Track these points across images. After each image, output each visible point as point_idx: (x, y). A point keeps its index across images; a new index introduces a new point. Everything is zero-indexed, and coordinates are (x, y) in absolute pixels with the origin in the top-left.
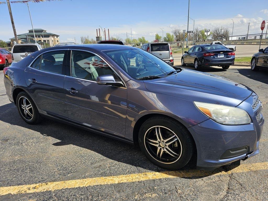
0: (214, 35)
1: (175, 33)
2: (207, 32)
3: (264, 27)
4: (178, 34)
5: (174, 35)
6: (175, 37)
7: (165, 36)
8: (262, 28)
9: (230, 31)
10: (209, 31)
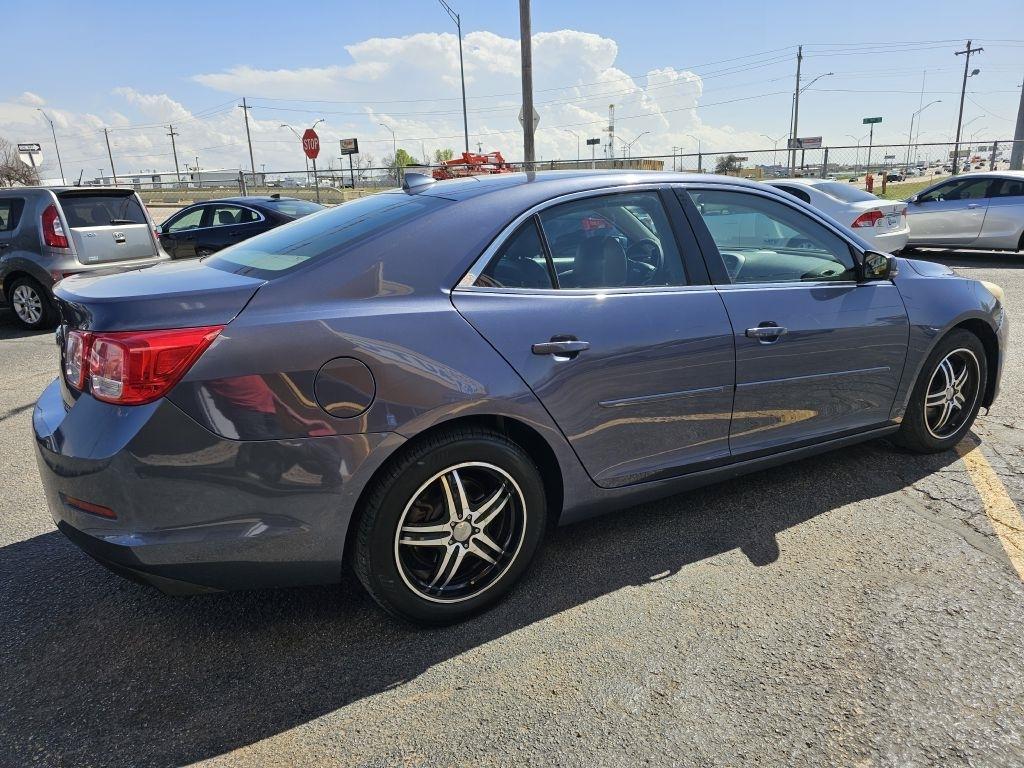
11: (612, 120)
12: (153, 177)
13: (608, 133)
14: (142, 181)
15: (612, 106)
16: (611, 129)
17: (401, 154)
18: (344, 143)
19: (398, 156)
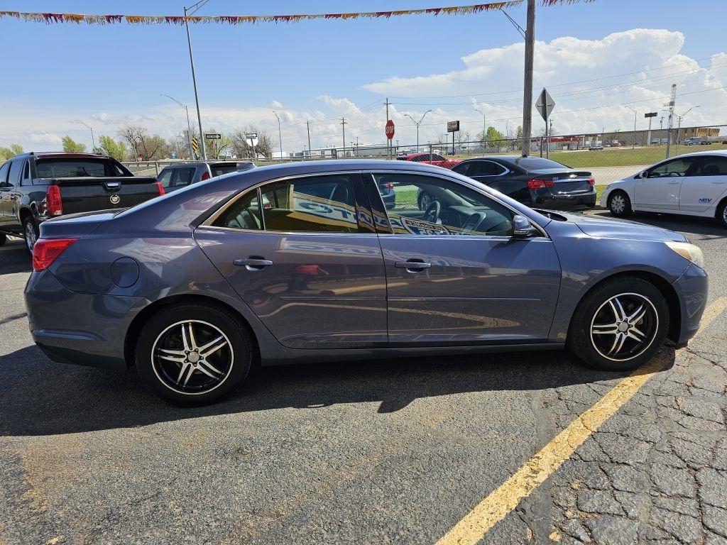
0: (236, 147)
1: (130, 137)
2: (252, 138)
3: (393, 133)
4: (138, 141)
5: (125, 142)
6: (129, 147)
7: (98, 146)
8: (390, 135)
9: (273, 137)
10: (255, 135)
11: (674, 97)
12: (332, 150)
13: (669, 107)
14: (326, 152)
15: (674, 86)
16: (672, 104)
17: (491, 130)
18: (450, 124)
19: (489, 132)
